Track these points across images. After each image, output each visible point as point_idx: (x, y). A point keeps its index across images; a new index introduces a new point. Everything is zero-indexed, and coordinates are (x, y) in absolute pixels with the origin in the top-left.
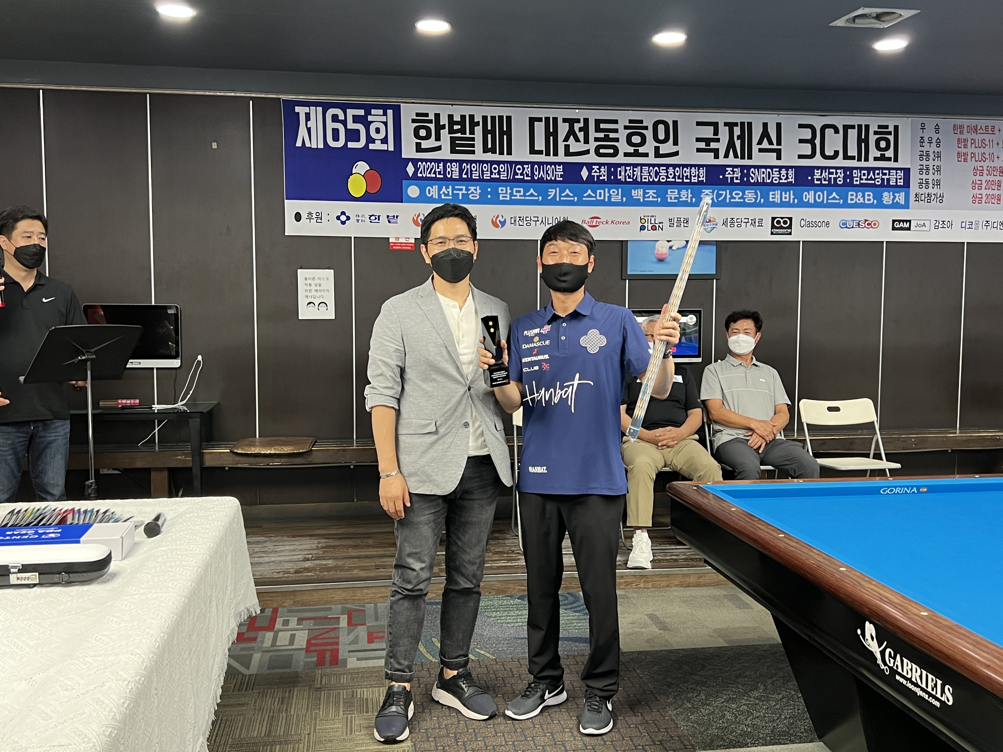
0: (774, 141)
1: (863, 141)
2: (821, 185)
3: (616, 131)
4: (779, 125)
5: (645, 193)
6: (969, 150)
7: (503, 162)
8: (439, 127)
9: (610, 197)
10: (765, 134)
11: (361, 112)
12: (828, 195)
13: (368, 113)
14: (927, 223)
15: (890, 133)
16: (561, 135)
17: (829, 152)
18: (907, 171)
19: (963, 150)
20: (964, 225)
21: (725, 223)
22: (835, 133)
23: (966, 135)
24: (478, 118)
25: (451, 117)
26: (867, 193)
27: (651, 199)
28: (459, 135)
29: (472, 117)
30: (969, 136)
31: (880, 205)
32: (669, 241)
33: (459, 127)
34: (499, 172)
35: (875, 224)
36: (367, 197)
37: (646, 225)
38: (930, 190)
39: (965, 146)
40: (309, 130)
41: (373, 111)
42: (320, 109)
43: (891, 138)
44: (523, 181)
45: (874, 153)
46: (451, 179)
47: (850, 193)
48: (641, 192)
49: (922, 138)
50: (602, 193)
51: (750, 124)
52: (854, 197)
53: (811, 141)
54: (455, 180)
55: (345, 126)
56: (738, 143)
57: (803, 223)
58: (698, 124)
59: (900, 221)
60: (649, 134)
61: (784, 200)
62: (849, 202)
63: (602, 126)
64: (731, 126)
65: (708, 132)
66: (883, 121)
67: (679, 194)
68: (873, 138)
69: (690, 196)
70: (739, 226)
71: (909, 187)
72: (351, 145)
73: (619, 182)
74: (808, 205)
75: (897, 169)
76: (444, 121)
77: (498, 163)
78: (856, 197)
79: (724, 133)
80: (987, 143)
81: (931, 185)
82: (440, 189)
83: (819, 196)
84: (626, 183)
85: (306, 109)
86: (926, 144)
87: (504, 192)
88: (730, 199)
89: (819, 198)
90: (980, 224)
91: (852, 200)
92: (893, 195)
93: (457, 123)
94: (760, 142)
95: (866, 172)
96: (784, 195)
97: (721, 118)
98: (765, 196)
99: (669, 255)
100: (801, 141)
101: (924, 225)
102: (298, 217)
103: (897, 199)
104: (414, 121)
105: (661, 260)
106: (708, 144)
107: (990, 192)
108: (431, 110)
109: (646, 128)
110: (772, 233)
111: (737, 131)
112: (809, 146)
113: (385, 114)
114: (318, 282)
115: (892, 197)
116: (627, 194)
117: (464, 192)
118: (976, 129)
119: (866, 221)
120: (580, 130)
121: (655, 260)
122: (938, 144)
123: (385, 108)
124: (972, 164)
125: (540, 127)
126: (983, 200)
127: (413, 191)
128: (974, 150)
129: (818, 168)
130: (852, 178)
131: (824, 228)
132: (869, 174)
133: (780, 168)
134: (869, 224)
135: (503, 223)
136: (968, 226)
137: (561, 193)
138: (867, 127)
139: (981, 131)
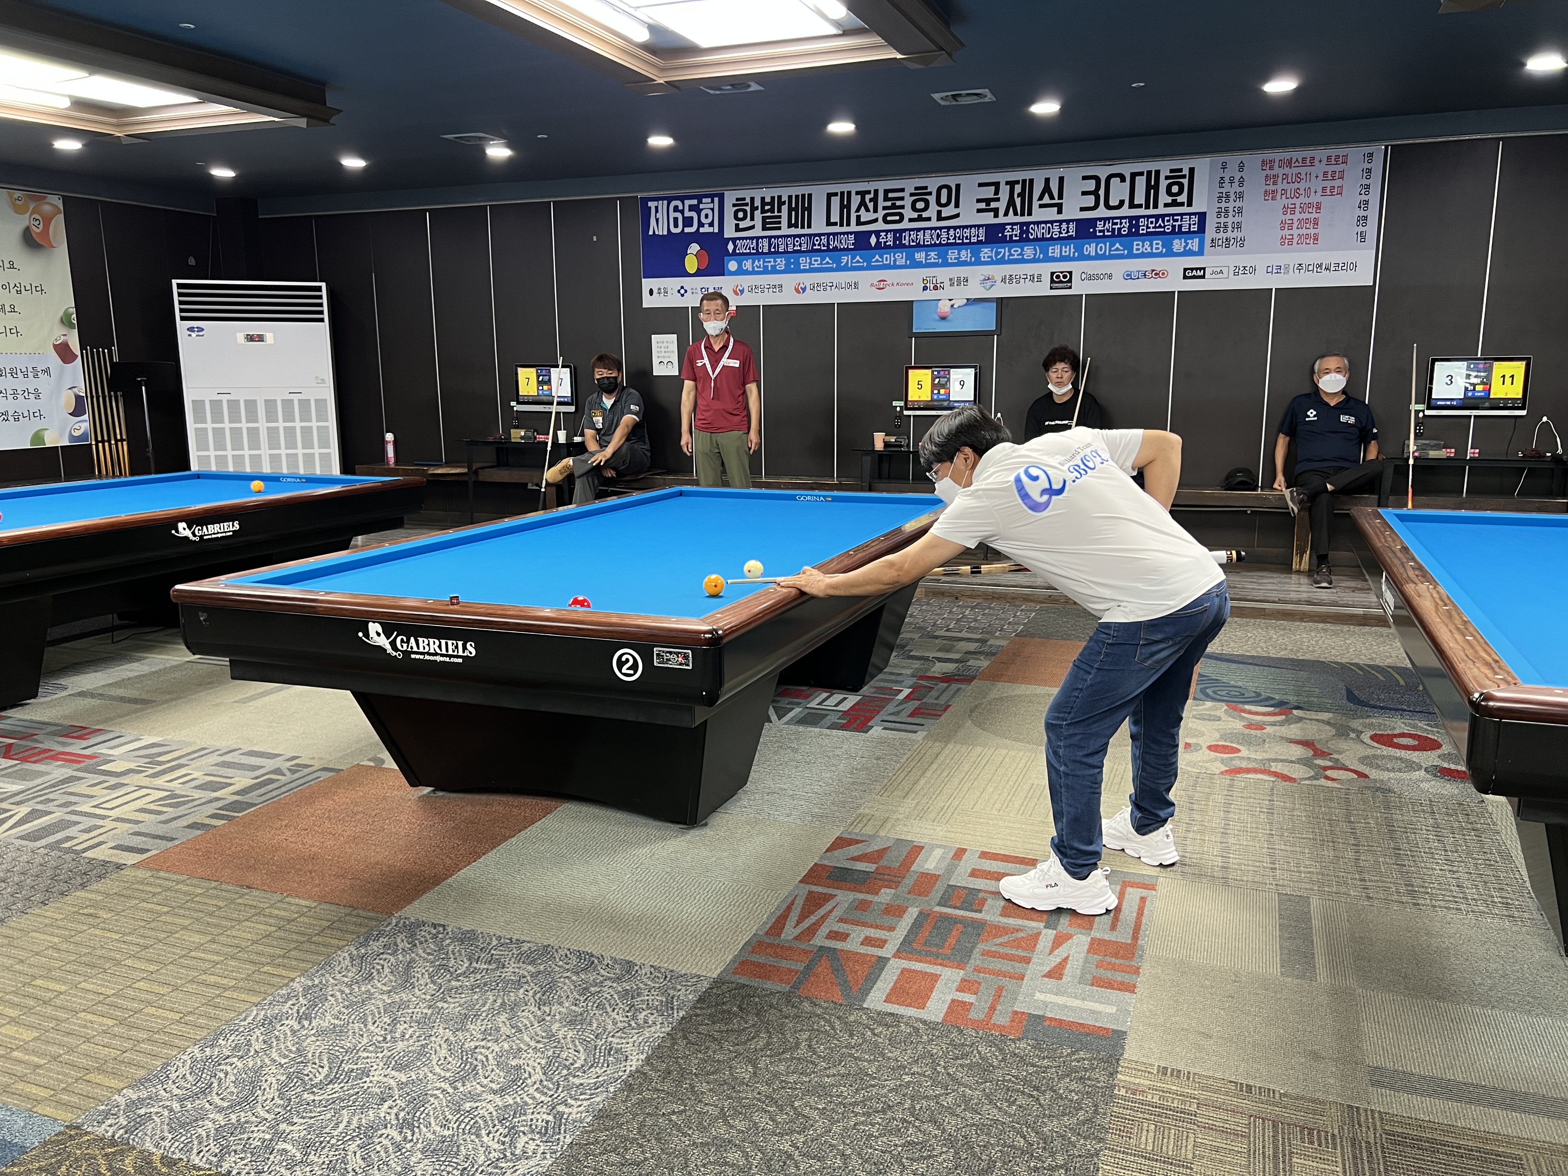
0: (1056, 196)
1: (1152, 187)
2: (1104, 236)
3: (902, 199)
4: (1061, 179)
5: (927, 255)
6: (1280, 187)
7: (804, 235)
8: (754, 209)
9: (895, 261)
10: (1047, 189)
11: (695, 202)
12: (1110, 247)
13: (700, 202)
14: (1225, 270)
15: (1184, 177)
16: (854, 207)
17: (1113, 202)
18: (1202, 216)
19: (1272, 187)
20: (1270, 270)
21: (1003, 280)
22: (1121, 181)
23: (1276, 170)
24: (785, 198)
25: (763, 199)
26: (1155, 242)
27: (932, 260)
28: (769, 214)
29: (780, 197)
30: (1280, 172)
31: (1170, 253)
32: (950, 300)
33: (769, 207)
34: (801, 244)
35: (1163, 274)
36: (699, 273)
37: (928, 285)
38: (1229, 234)
39: (1275, 183)
40: (657, 220)
41: (704, 200)
42: (665, 202)
43: (1185, 182)
44: (820, 250)
45: (1164, 198)
46: (763, 253)
47: (1135, 243)
48: (923, 254)
49: (1222, 178)
50: (888, 258)
51: (1031, 181)
52: (1140, 247)
53: (1095, 193)
54: (766, 253)
55: (683, 214)
56: (1018, 201)
57: (1084, 276)
58: (980, 185)
59: (1192, 269)
60: (932, 199)
61: (1063, 254)
62: (1135, 252)
63: (890, 195)
64: (1012, 184)
65: (989, 192)
66: (1175, 165)
67: (959, 254)
68: (1163, 184)
69: (969, 255)
70: (1018, 282)
71: (1204, 232)
72: (687, 230)
73: (904, 246)
74: (1089, 258)
75: (1190, 214)
76: (757, 203)
77: (800, 236)
78: (1143, 246)
79: (1005, 191)
80: (1303, 176)
81: (1230, 229)
82: (753, 263)
83: (1101, 248)
84: (910, 246)
85: (656, 203)
86: (1226, 185)
87: (804, 262)
88: (1009, 256)
89: (1101, 250)
90: (1291, 267)
91: (1138, 249)
92: (1185, 242)
93: (768, 204)
94: (1041, 198)
95: (1154, 220)
96: (1064, 249)
97: (1002, 177)
98: (1045, 251)
99: (951, 313)
100: (1084, 193)
101: (1221, 272)
102: (651, 292)
103: (1190, 246)
104: (734, 205)
105: (943, 318)
106: (988, 204)
107: (1304, 231)
108: (747, 194)
109: (930, 194)
110: (1051, 288)
111: (1018, 189)
112: (1092, 197)
113: (713, 202)
114: (666, 344)
115: (1183, 244)
116: (911, 257)
117: (772, 263)
118: (1290, 163)
119: (1153, 271)
120: (871, 200)
121: (938, 318)
122: (1241, 183)
123: (712, 196)
124: (1281, 202)
125: (836, 201)
126: (1295, 241)
127: (732, 266)
128: (1285, 186)
129: (1100, 219)
130: (1137, 226)
131: (1107, 281)
132: (1157, 222)
133: (1061, 222)
134: (1156, 274)
135: (804, 290)
136: (1275, 271)
137: (852, 260)
138: (1158, 172)
139: (1297, 164)
